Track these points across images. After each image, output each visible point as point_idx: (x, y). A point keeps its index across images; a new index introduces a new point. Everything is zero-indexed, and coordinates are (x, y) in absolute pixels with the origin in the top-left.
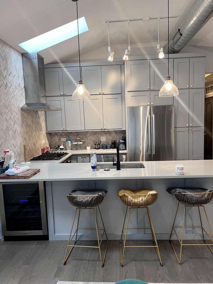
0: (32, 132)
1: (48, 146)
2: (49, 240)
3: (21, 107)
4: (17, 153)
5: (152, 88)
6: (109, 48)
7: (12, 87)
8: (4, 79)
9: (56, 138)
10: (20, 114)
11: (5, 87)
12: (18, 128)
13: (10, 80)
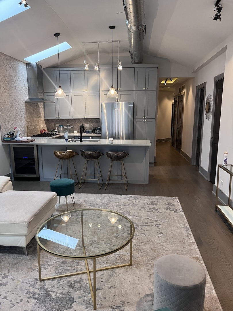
0: (33, 118)
1: (46, 129)
2: (39, 181)
3: (25, 100)
4: (22, 131)
5: (119, 89)
6: (85, 61)
7: (19, 87)
8: (14, 83)
9: (52, 124)
10: (25, 105)
11: (15, 88)
12: (23, 115)
13: (18, 83)
